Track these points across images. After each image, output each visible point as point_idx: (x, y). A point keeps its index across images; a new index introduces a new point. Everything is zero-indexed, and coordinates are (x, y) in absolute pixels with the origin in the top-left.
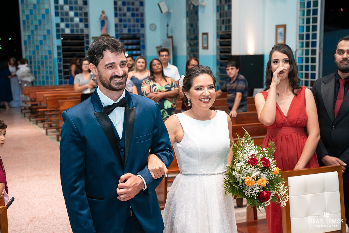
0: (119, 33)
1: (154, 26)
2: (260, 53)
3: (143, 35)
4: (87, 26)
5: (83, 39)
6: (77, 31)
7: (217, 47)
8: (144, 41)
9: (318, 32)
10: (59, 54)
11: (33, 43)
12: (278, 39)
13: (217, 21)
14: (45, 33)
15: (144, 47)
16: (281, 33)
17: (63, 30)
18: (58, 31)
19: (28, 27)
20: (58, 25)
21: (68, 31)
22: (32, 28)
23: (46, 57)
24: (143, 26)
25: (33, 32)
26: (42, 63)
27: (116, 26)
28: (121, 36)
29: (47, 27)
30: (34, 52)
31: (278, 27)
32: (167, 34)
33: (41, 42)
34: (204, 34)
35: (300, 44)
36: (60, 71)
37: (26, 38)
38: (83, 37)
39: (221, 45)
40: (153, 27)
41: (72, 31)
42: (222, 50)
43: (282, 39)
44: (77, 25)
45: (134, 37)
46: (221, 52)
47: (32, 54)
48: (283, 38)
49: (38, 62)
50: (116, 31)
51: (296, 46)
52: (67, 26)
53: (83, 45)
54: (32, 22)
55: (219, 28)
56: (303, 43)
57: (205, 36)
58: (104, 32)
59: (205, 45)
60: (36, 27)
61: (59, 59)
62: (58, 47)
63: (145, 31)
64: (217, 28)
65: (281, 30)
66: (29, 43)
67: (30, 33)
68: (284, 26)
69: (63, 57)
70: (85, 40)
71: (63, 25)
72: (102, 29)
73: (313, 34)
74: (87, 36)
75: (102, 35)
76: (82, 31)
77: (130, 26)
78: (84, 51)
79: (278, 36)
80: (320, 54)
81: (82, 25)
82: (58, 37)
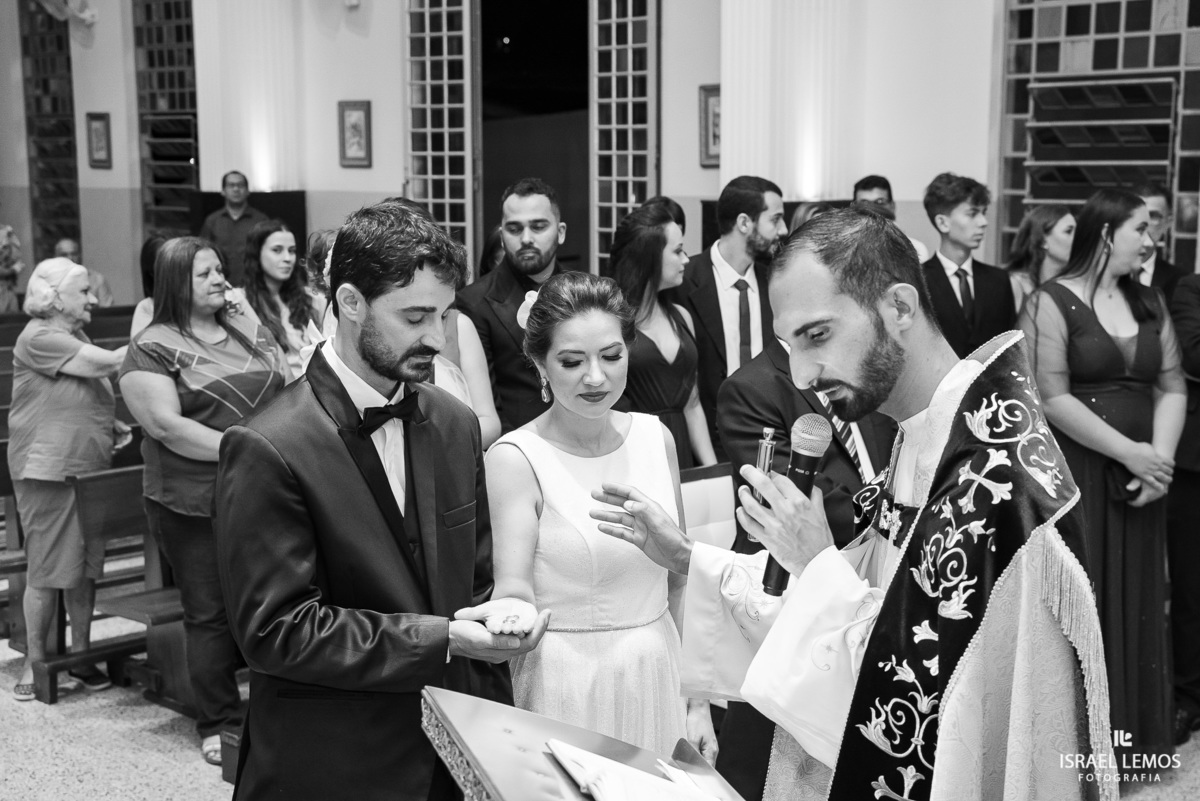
2: (292, 186)
7: (143, 161)
9: (467, 129)
12: (347, 145)
13: (140, 76)
16: (355, 127)
31: (344, 107)
34: (93, 117)
35: (417, 164)
39: (156, 156)
42: (161, 173)
43: (359, 144)
46: (157, 179)
48: (363, 142)
51: (406, 169)
55: (146, 101)
56: (424, 159)
57: (97, 125)
59: (101, 155)
64: (141, 99)
65: (355, 117)
68: (366, 107)
73: (452, 136)
79: (348, 134)
80: (475, 193)
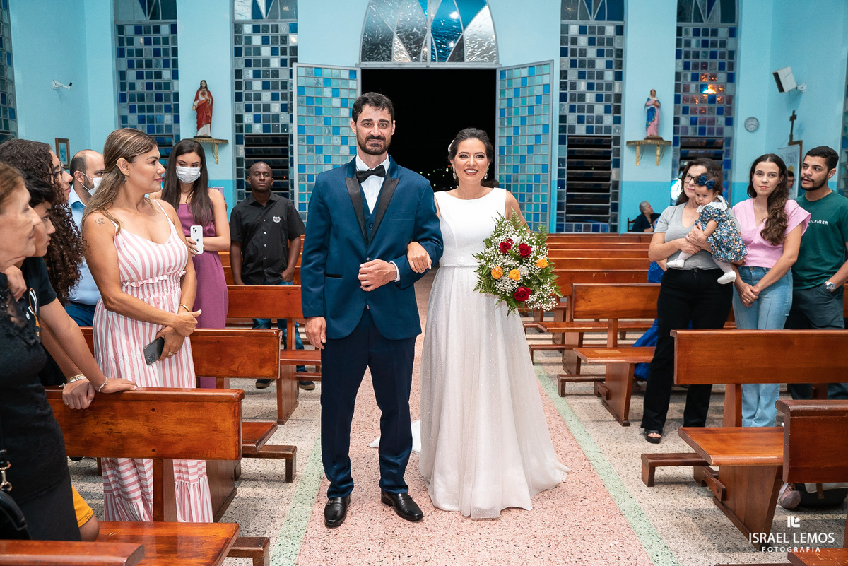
0: (680, 135)
1: (754, 122)
3: (729, 141)
4: (618, 121)
5: (610, 147)
6: (599, 130)
8: (728, 153)
10: (560, 173)
11: (516, 151)
14: (539, 130)
15: (728, 164)
17: (572, 129)
18: (562, 129)
19: (509, 121)
20: (563, 119)
21: (581, 130)
22: (516, 122)
23: (537, 176)
24: (729, 122)
25: (516, 129)
26: (530, 189)
27: (676, 121)
28: (684, 140)
29: (544, 120)
30: (516, 167)
32: (791, 136)
33: (530, 148)
36: (560, 206)
37: (504, 143)
38: (610, 141)
40: (753, 125)
41: (589, 129)
44: (600, 119)
45: (711, 144)
47: (511, 172)
49: (522, 186)
50: (676, 131)
52: (580, 120)
53: (609, 158)
54: (517, 112)
58: (651, 131)
60: (523, 119)
61: (560, 184)
62: (561, 161)
63: (733, 132)
66: (509, 152)
67: (510, 132)
69: (569, 179)
70: (613, 147)
71: (572, 119)
72: (647, 126)
74: (617, 140)
75: (648, 138)
76: (608, 129)
77: (703, 122)
78: (609, 169)
81: (608, 120)
82: (562, 140)
